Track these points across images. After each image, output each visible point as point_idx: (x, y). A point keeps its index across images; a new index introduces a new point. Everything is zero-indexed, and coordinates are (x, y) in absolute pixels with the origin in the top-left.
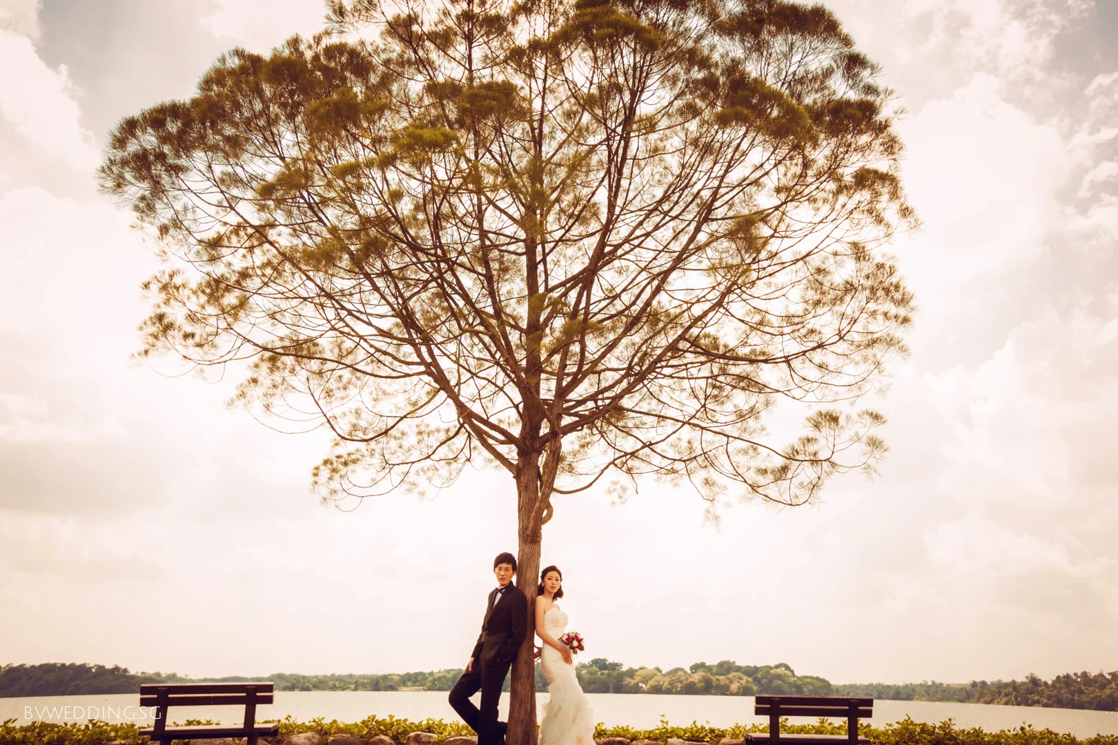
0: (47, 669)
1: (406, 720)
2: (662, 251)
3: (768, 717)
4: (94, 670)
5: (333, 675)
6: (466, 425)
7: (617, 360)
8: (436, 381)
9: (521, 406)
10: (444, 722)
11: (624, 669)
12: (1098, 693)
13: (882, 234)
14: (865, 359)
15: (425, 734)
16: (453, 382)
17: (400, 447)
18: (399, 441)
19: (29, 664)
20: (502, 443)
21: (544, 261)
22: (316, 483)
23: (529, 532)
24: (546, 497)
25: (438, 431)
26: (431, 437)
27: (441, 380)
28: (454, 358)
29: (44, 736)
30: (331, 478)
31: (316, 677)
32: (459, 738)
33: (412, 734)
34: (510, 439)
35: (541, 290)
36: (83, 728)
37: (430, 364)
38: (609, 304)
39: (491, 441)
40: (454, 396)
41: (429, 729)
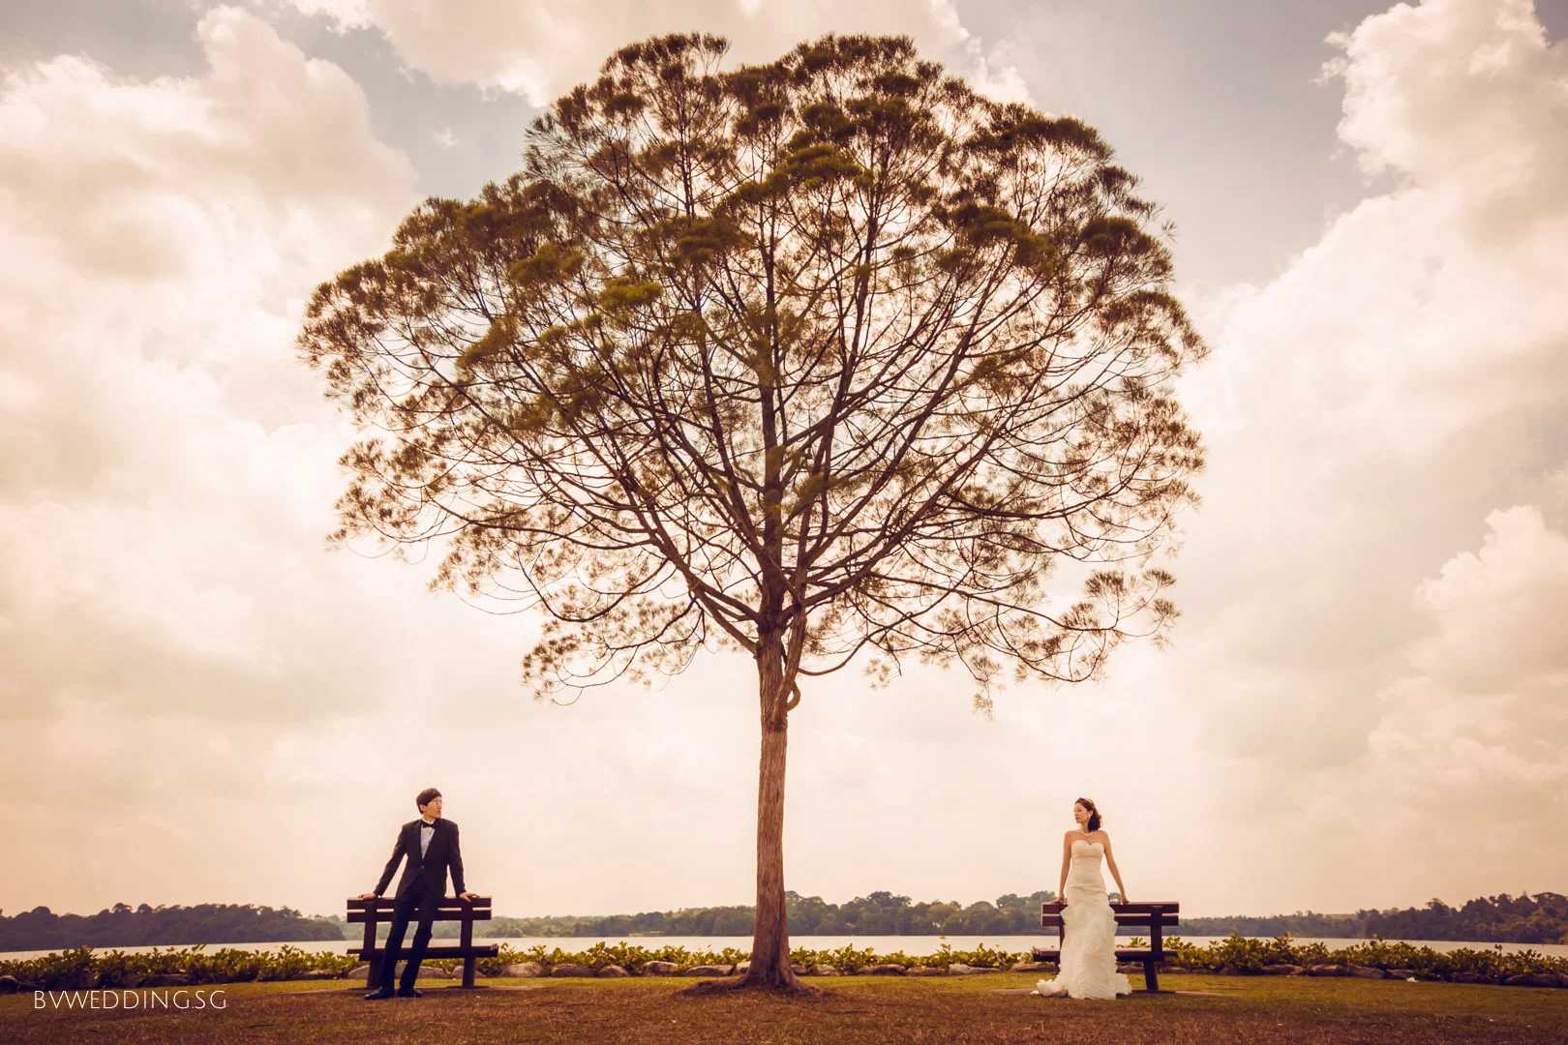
0: (205, 910)
1: (640, 948)
2: (919, 390)
4: (259, 913)
5: (548, 918)
6: (698, 600)
7: (870, 519)
8: (662, 551)
9: (760, 577)
10: (685, 950)
11: (913, 904)
12: (1521, 921)
13: (1169, 365)
14: (1153, 512)
15: (662, 963)
16: (682, 551)
17: (622, 630)
18: (619, 623)
19: (183, 905)
20: (740, 619)
21: (781, 409)
22: (528, 674)
23: (773, 719)
24: (791, 678)
25: (662, 609)
26: (656, 616)
27: (669, 550)
28: (683, 524)
29: (236, 965)
30: (544, 669)
31: (527, 920)
32: (702, 967)
33: (648, 963)
34: (748, 614)
35: (780, 441)
36: (276, 957)
37: (655, 531)
38: (860, 453)
39: (729, 618)
40: (684, 568)
41: (668, 958)
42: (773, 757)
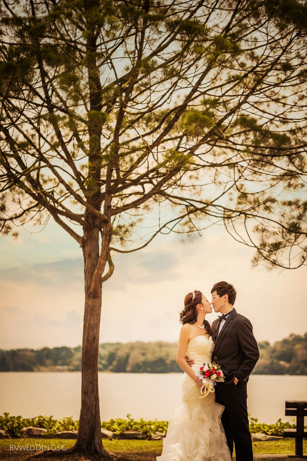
1: (19, 417)
3: (295, 418)
10: (54, 419)
15: (36, 428)
32: (65, 432)
33: (25, 429)
41: (40, 424)
42: (91, 314)
